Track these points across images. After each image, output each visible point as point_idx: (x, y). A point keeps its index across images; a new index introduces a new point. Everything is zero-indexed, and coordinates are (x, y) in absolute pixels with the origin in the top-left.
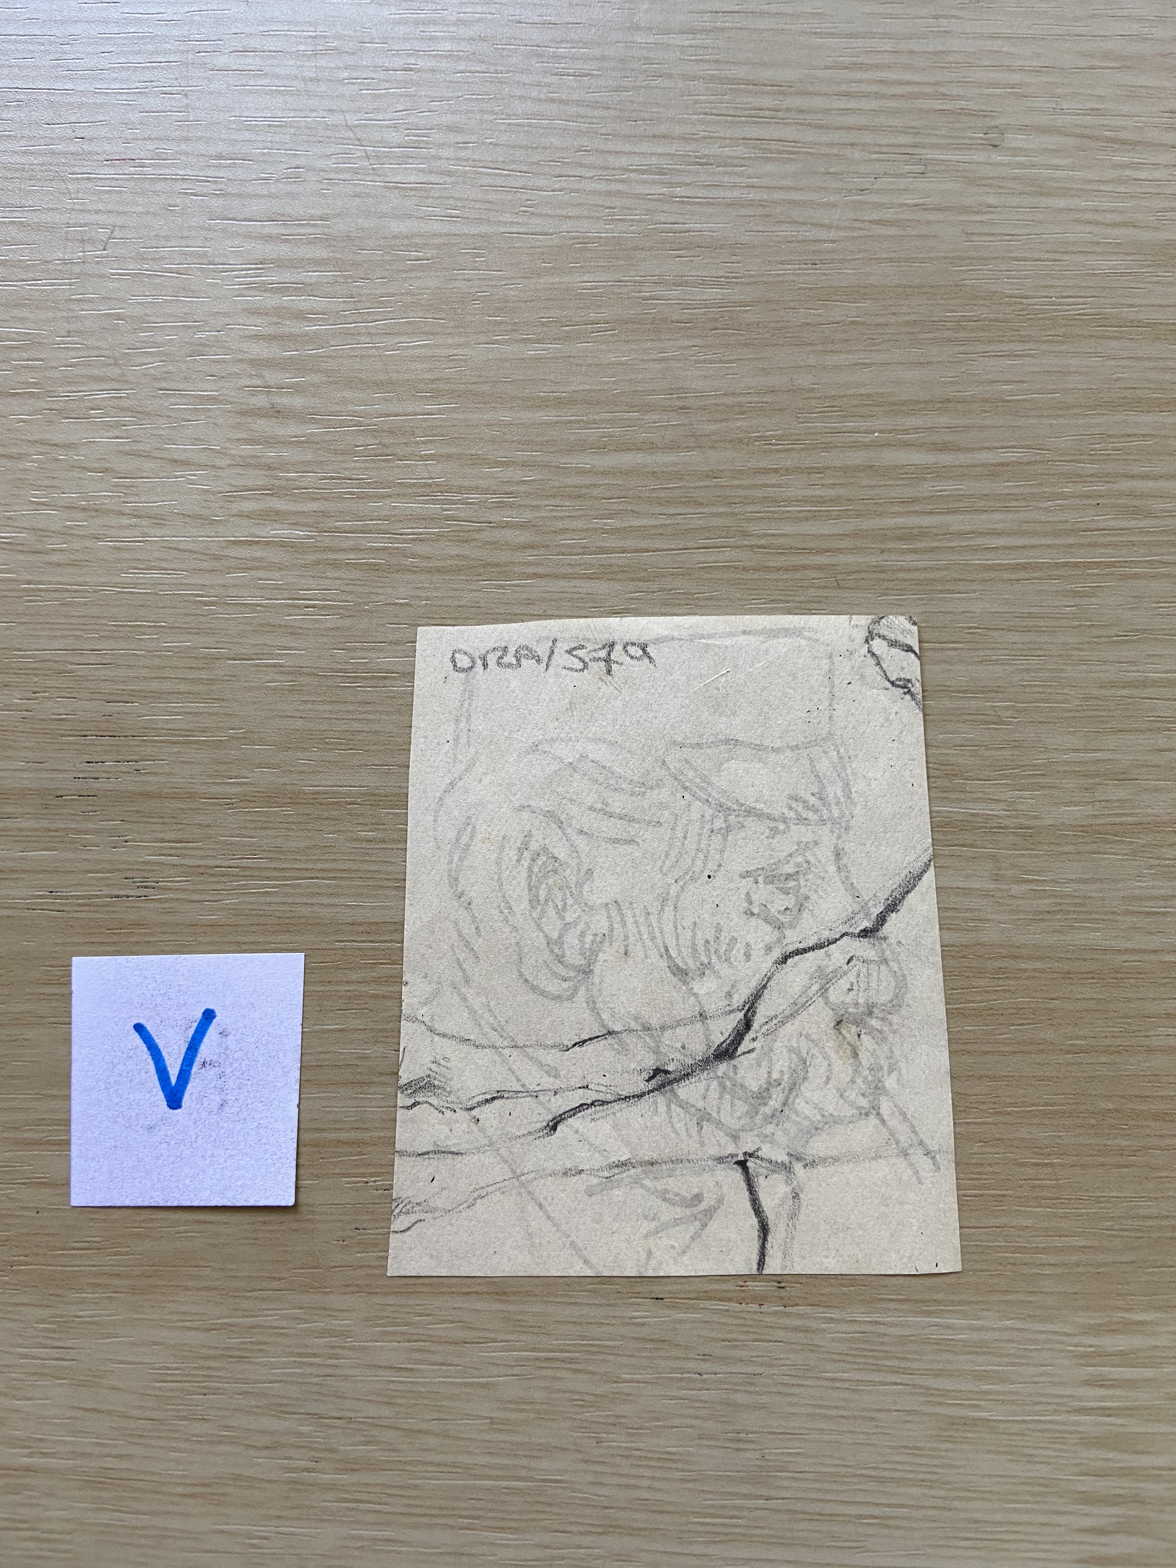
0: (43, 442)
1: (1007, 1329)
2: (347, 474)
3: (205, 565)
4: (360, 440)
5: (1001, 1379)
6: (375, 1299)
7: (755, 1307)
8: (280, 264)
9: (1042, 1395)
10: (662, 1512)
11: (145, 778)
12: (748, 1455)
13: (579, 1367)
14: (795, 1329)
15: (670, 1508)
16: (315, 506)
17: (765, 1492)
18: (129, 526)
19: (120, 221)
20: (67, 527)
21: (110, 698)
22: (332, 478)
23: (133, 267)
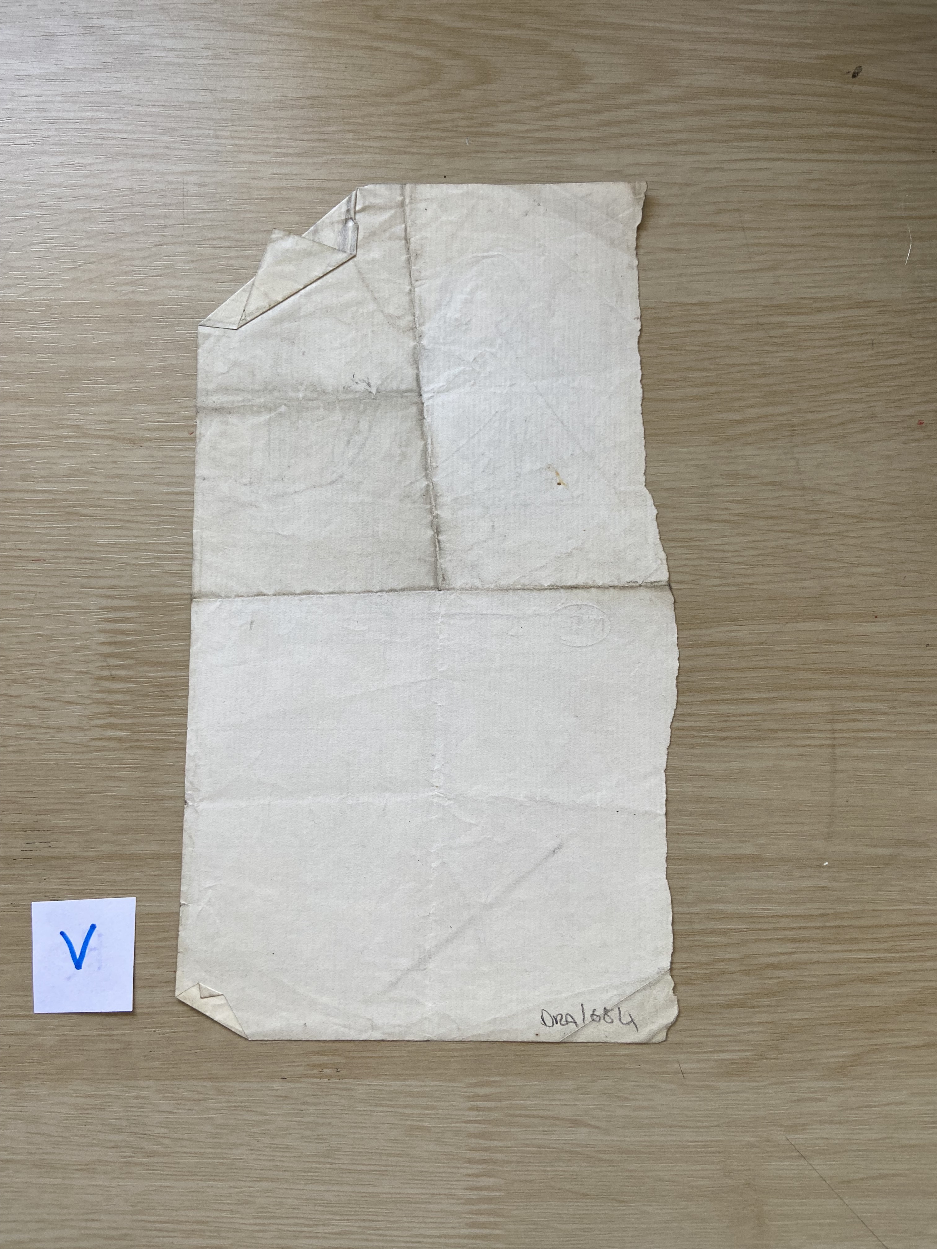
0: (6, 695)
1: (436, 1086)
2: (145, 705)
3: (79, 750)
4: (151, 689)
5: (433, 1108)
6: (159, 1082)
7: (326, 1080)
8: (114, 609)
9: (449, 1114)
10: (285, 1171)
11: (54, 850)
12: (322, 1145)
13: (250, 1109)
14: (344, 1089)
15: (288, 1169)
16: (129, 721)
17: (330, 1160)
18: (45, 733)
19: (39, 589)
20: (17, 734)
21: (38, 813)
22: (138, 708)
23: (46, 612)
